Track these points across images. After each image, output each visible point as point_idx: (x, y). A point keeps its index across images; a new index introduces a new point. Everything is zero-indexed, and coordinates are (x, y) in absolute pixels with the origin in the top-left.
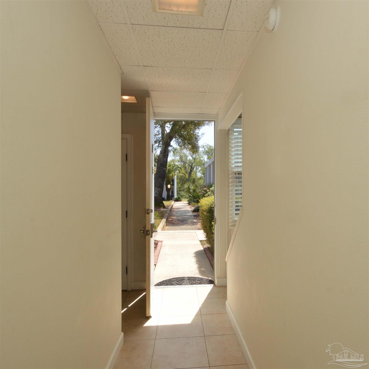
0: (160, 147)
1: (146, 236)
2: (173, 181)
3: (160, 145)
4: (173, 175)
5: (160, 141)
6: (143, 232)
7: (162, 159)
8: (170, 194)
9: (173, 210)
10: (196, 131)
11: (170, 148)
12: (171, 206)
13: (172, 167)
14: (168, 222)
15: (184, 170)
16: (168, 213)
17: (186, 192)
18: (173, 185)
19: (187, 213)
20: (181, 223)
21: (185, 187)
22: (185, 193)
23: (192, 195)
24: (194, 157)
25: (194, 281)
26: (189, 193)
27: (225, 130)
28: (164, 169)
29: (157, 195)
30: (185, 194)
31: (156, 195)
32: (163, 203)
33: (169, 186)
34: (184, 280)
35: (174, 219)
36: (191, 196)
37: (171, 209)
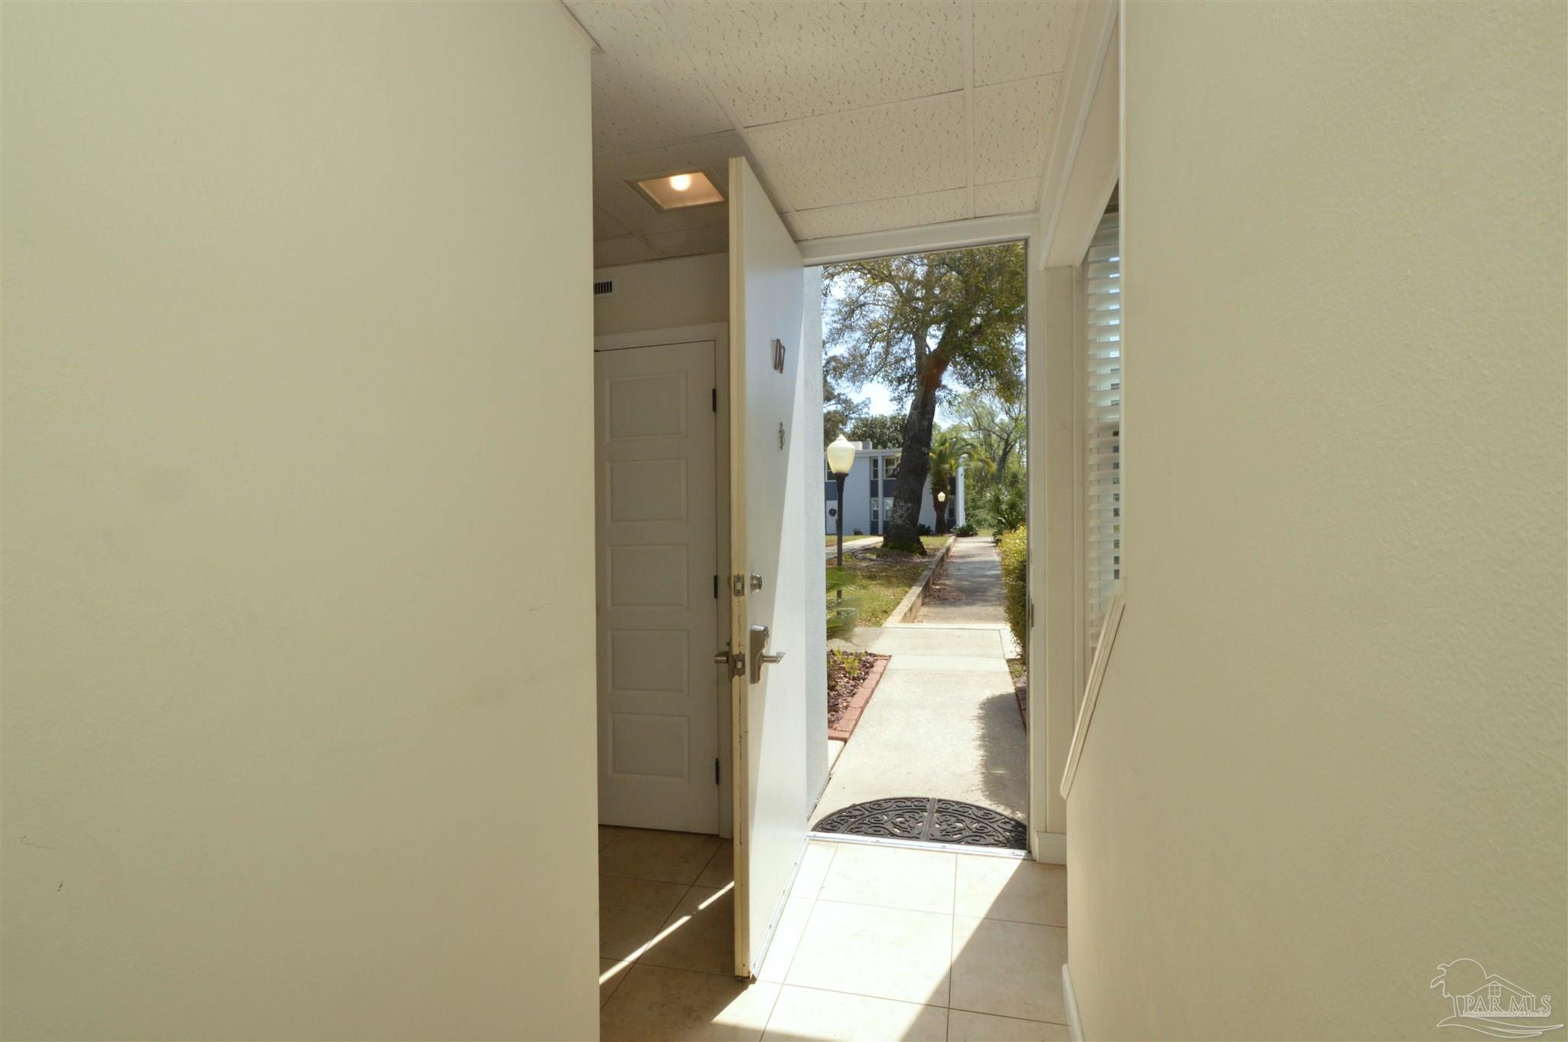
0: (913, 391)
1: (733, 677)
2: (953, 481)
3: (912, 388)
4: (951, 466)
5: (912, 377)
6: (725, 658)
7: (917, 422)
8: (946, 516)
9: (949, 561)
10: (1016, 339)
11: (939, 393)
12: (943, 551)
13: (950, 445)
14: (929, 596)
15: (986, 451)
16: (930, 569)
17: (990, 510)
18: (953, 492)
19: (989, 569)
20: (967, 598)
21: (985, 497)
22: (988, 514)
23: (1005, 518)
24: (1013, 415)
25: (959, 821)
26: (999, 513)
27: (1070, 266)
28: (923, 449)
29: (904, 521)
30: (989, 517)
31: (902, 522)
32: (920, 543)
33: (942, 496)
34: (925, 810)
35: (947, 587)
36: (1004, 521)
37: (942, 559)
